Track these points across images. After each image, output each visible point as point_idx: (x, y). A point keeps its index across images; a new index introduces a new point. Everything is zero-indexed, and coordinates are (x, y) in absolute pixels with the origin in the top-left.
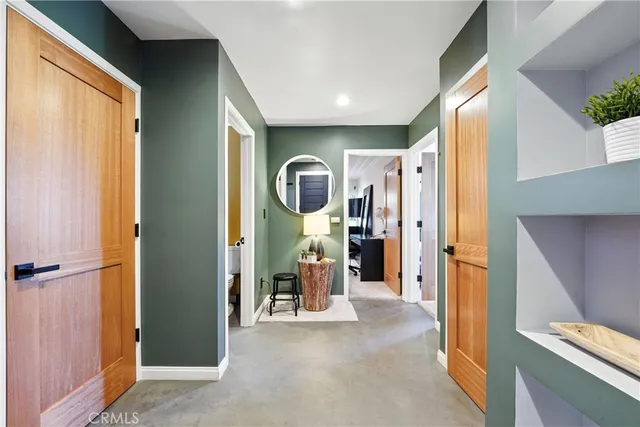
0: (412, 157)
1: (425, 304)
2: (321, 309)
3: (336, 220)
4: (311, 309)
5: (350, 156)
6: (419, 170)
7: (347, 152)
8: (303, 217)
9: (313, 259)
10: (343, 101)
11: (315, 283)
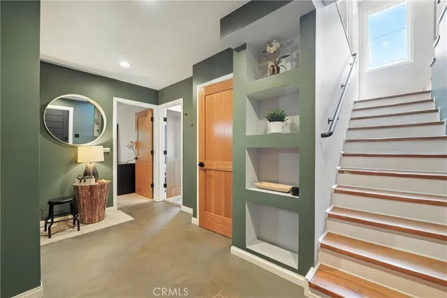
0: (160, 111)
1: (171, 200)
2: (99, 221)
3: (108, 150)
4: (91, 221)
5: (118, 103)
6: (165, 119)
7: (116, 100)
8: (77, 147)
9: (92, 182)
10: (125, 64)
11: (96, 200)
